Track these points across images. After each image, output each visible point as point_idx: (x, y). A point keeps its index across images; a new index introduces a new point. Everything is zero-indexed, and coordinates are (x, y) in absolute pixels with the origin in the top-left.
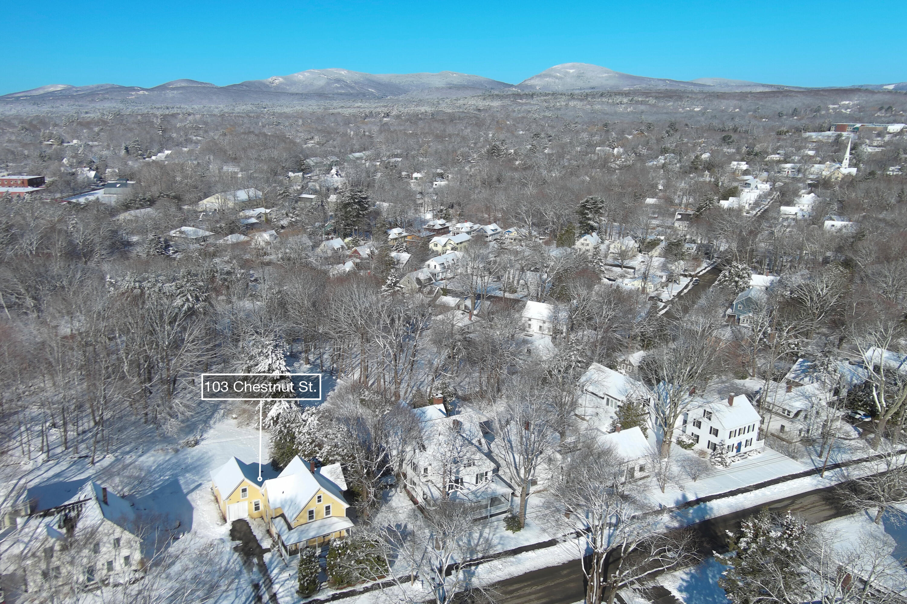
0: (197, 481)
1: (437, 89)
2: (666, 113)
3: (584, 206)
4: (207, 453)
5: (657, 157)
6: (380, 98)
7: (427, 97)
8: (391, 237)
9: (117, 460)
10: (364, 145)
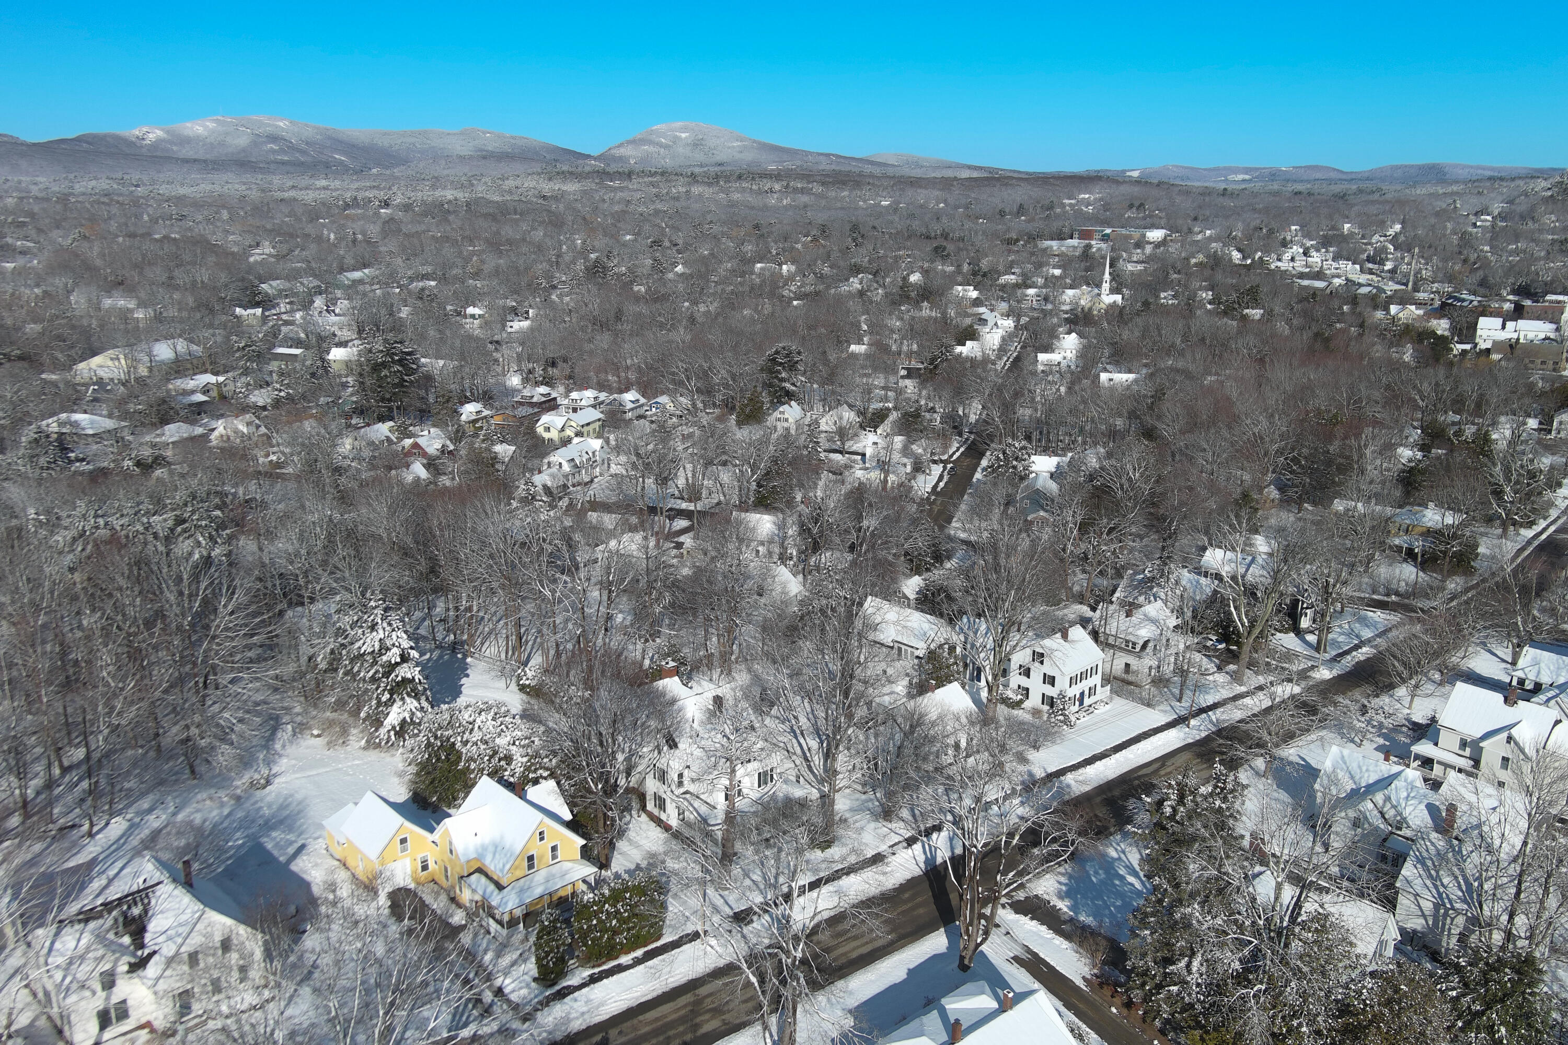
0: (295, 841)
1: (462, 158)
2: (842, 208)
3: (774, 359)
4: (291, 796)
5: (847, 280)
6: (359, 172)
7: (446, 172)
8: (463, 418)
9: (133, 827)
10: (363, 258)
